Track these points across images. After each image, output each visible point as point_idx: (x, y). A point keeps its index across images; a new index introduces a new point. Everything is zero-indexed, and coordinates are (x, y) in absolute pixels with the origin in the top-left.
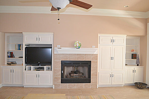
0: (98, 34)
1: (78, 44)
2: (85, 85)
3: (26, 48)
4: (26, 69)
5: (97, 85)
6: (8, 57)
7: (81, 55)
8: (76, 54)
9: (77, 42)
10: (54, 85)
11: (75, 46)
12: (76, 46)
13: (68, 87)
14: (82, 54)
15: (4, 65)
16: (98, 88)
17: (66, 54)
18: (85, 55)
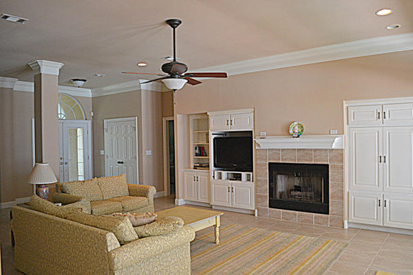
0: (344, 102)
1: (296, 127)
2: (315, 218)
3: (215, 139)
4: (214, 177)
5: (346, 222)
6: (197, 155)
7: (306, 151)
8: (295, 150)
9: (296, 123)
10: (256, 211)
11: (291, 132)
12: (294, 132)
13: (283, 218)
14: (308, 150)
15: (190, 168)
16: (346, 227)
17: (276, 150)
18: (315, 150)
